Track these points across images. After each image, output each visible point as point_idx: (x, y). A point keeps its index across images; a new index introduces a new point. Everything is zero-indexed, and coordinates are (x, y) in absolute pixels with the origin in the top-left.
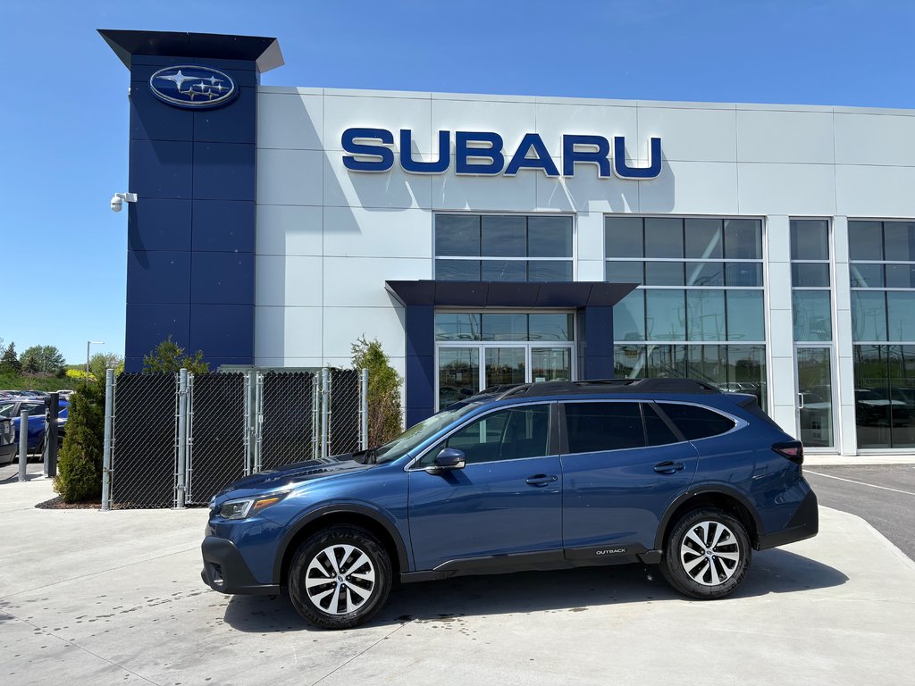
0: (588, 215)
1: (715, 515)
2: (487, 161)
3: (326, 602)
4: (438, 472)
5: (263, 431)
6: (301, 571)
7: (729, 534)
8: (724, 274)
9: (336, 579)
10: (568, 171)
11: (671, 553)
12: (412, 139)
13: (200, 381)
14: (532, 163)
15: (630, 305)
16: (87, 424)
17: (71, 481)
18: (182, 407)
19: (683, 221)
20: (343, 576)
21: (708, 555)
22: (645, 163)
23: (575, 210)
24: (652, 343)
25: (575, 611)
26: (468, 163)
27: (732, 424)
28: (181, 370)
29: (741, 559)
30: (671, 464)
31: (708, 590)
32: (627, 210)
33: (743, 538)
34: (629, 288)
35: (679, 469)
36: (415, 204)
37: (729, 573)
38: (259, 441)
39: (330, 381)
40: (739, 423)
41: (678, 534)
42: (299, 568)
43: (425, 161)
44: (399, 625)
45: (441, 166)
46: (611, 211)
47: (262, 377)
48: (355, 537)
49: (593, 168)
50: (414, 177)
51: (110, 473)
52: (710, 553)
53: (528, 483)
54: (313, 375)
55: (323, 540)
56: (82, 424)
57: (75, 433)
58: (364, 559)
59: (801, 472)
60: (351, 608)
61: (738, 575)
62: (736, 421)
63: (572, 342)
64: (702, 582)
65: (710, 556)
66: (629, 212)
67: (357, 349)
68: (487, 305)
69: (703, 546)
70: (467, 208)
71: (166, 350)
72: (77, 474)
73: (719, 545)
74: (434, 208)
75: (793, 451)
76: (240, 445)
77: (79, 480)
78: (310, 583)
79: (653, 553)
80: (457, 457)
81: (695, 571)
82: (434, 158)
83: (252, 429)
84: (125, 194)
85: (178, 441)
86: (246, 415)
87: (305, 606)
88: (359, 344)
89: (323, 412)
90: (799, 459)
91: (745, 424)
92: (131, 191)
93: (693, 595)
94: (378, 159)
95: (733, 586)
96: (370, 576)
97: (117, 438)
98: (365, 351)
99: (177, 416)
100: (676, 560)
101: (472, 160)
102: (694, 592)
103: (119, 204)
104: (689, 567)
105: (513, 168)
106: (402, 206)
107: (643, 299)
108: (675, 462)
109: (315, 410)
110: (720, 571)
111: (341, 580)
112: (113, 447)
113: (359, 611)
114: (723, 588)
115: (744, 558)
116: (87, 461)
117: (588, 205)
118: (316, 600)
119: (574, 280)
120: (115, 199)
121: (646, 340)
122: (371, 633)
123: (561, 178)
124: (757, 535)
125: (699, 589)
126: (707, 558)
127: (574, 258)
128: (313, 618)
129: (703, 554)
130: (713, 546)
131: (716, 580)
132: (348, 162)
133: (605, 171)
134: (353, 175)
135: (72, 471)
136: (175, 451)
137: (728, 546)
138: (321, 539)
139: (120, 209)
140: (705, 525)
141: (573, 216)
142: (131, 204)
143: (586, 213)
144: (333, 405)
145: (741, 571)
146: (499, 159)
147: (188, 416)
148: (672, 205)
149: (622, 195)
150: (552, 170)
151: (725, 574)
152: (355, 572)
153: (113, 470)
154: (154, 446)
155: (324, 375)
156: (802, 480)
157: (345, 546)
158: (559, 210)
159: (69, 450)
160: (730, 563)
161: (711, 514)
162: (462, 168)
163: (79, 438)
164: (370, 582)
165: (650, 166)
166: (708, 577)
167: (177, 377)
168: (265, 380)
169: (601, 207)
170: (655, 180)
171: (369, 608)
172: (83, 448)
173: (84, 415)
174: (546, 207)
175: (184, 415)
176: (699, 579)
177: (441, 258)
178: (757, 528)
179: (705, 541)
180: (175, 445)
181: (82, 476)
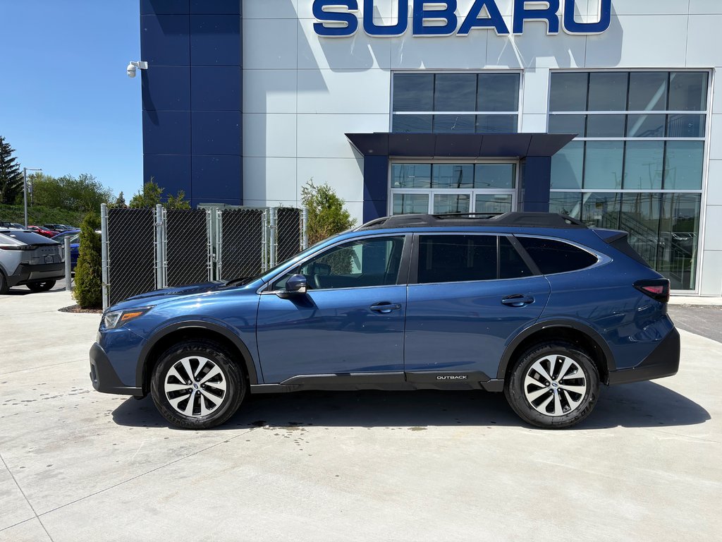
0: (535, 72)
1: (564, 349)
2: (442, 22)
3: (183, 405)
4: (286, 296)
5: (222, 258)
6: (160, 377)
7: (576, 369)
8: (667, 126)
9: (192, 386)
10: (518, 28)
11: (513, 383)
12: (374, 5)
13: (171, 215)
14: (484, 22)
15: (570, 155)
16: (93, 248)
17: (83, 291)
18: (158, 236)
19: (629, 75)
20: (199, 384)
21: (552, 387)
22: (594, 17)
23: (522, 67)
24: (588, 191)
25: (413, 430)
26: (425, 24)
27: (595, 260)
28: (158, 205)
29: (587, 392)
30: (521, 297)
31: (550, 420)
32: (573, 65)
33: (592, 374)
34: (566, 139)
35: (529, 303)
36: (376, 64)
37: (574, 405)
38: (219, 266)
39: (276, 218)
40: (601, 259)
41: (523, 365)
42: (157, 374)
43: (385, 25)
44: (248, 430)
45: (399, 28)
46: (557, 67)
47: (220, 213)
48: (208, 350)
49: (543, 24)
50: (374, 40)
51: (107, 287)
52: (555, 385)
53: (373, 310)
54: (261, 212)
55: (179, 351)
56: (90, 248)
57: (86, 254)
58: (216, 370)
59: (665, 310)
60: (205, 412)
61: (583, 408)
62: (598, 257)
63: (513, 189)
64: (545, 412)
65: (555, 388)
66: (576, 67)
67: (306, 191)
68: (435, 155)
69: (549, 379)
70: (422, 67)
71: (149, 189)
72: (87, 287)
73: (565, 378)
74: (393, 68)
75: (659, 289)
76: (204, 269)
77: (89, 291)
78: (169, 388)
79: (494, 381)
80: (300, 282)
81: (538, 401)
82: (394, 21)
83: (214, 255)
84: (138, 63)
85: (156, 263)
86: (208, 244)
87: (164, 407)
88: (308, 187)
89: (271, 244)
90: (664, 297)
91: (609, 260)
92: (143, 60)
93: (533, 423)
94: (344, 24)
95: (576, 418)
96: (222, 385)
97: (111, 259)
98: (314, 193)
99: (155, 243)
100: (519, 391)
101: (428, 22)
102: (534, 420)
103: (134, 71)
104: (531, 397)
105: (465, 28)
106: (364, 66)
107: (583, 150)
108: (525, 295)
109: (264, 242)
110: (564, 403)
111: (197, 387)
112: (109, 266)
113: (212, 415)
114: (565, 418)
115: (591, 392)
116: (94, 277)
117: (535, 61)
118: (174, 403)
119: (519, 132)
120: (130, 67)
121: (583, 188)
122: (218, 435)
123: (511, 36)
124: (608, 371)
125: (540, 419)
126: (552, 390)
127: (520, 113)
128: (171, 418)
129: (548, 386)
130: (559, 379)
131: (559, 411)
132: (319, 28)
133: (554, 27)
134: (323, 41)
135: (83, 284)
136: (154, 271)
137: (576, 379)
138: (177, 350)
139: (135, 75)
140: (552, 359)
141: (521, 72)
142: (143, 70)
143: (533, 69)
144: (279, 238)
145: (587, 404)
146: (453, 20)
147: (163, 244)
148: (618, 59)
149: (570, 51)
150: (502, 29)
151: (569, 406)
152: (209, 381)
153: (109, 284)
154: (139, 266)
155: (271, 212)
156: (666, 318)
157: (199, 358)
158: (507, 67)
159: (81, 267)
160: (575, 396)
161: (559, 348)
162: (419, 29)
163: (88, 257)
164: (222, 391)
165: (599, 20)
166: (551, 408)
167: (154, 211)
168: (223, 214)
169: (547, 63)
170: (602, 35)
171: (220, 413)
172: (91, 267)
173: (91, 242)
174: (495, 64)
175: (161, 243)
176: (542, 408)
177: (398, 113)
178: (608, 364)
179: (551, 374)
180: (154, 267)
181: (90, 288)
